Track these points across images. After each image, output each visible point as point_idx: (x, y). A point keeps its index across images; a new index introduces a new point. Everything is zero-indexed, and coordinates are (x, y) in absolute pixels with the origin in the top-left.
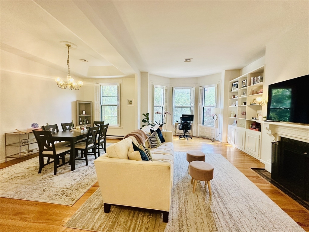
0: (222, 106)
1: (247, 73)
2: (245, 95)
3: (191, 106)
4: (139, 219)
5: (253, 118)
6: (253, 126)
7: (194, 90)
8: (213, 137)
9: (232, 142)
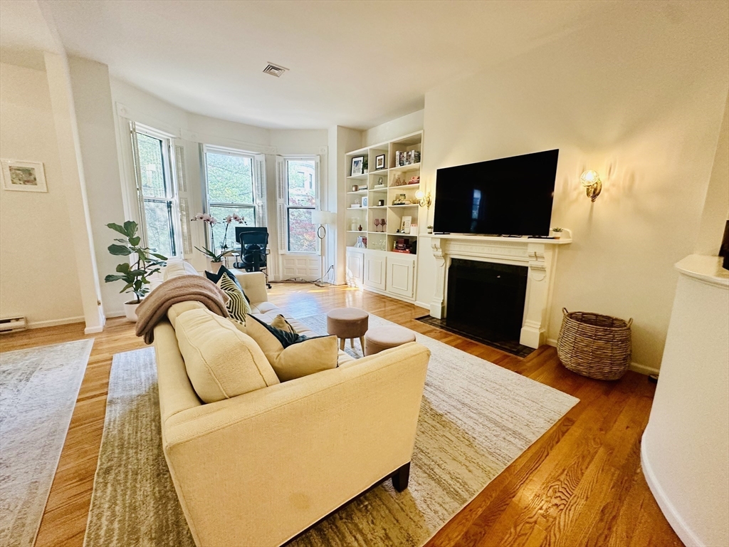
0: (333, 208)
1: (389, 142)
2: (383, 185)
3: (255, 205)
4: (347, 534)
5: (398, 231)
6: (400, 245)
7: (264, 163)
8: (317, 276)
9: (358, 282)
